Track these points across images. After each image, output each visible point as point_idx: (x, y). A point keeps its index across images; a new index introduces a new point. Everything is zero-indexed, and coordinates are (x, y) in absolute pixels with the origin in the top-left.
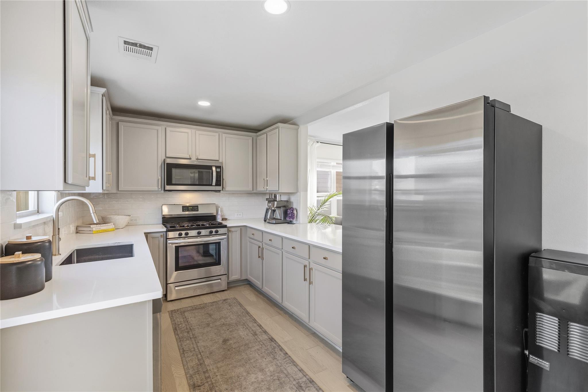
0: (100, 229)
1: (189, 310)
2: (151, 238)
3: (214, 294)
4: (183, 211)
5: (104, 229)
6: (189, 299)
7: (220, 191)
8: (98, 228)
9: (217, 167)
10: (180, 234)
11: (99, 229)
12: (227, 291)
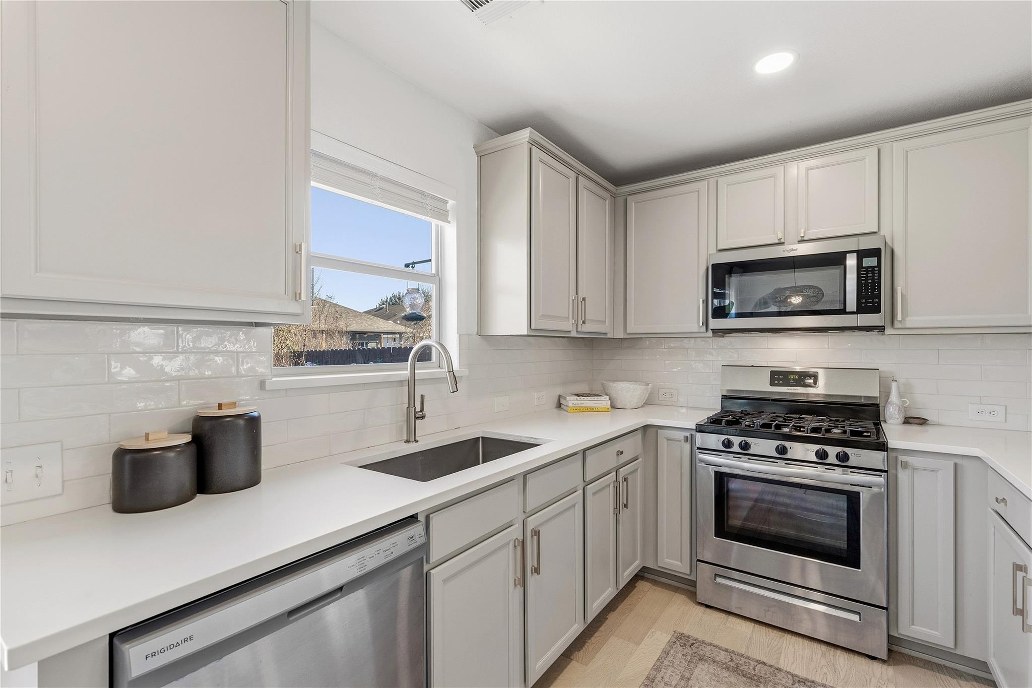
0: (582, 405)
1: (718, 659)
2: (666, 440)
3: (832, 651)
4: (772, 384)
5: (585, 407)
6: (751, 625)
7: (881, 329)
8: (579, 402)
9: (861, 254)
10: (728, 444)
11: (580, 405)
12: (885, 667)
